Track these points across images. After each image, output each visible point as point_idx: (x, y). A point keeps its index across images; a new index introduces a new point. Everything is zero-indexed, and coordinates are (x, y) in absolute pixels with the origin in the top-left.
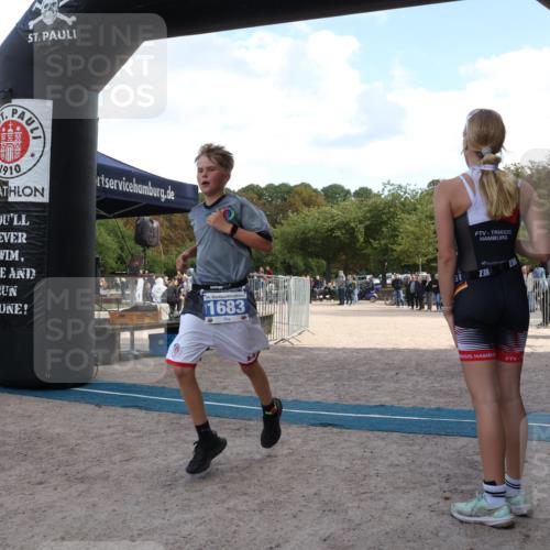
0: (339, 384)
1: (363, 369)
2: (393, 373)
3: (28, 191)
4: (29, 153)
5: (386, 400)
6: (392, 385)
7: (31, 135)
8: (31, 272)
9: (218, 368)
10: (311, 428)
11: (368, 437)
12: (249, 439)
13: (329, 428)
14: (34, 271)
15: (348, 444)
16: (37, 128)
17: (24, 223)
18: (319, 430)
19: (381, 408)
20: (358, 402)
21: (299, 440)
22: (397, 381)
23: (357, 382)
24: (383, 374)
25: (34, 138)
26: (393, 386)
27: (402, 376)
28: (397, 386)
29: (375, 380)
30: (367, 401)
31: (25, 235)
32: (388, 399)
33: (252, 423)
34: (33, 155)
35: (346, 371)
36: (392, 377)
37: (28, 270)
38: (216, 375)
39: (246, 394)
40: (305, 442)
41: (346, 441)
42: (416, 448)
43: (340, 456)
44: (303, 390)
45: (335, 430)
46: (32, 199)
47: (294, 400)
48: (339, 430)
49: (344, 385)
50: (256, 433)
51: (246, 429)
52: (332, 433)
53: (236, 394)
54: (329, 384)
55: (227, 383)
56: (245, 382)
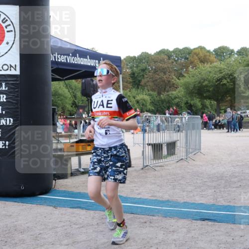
0: (217, 191)
1: (236, 180)
3: (6, 67)
4: (5, 42)
7: (6, 30)
8: (10, 120)
9: (136, 180)
10: (194, 221)
11: (232, 229)
12: (152, 229)
13: (207, 221)
14: (12, 120)
15: (218, 233)
16: (9, 25)
17: (4, 89)
18: (199, 222)
20: (229, 204)
21: (185, 230)
23: (230, 189)
25: (8, 32)
30: (235, 203)
31: (5, 97)
33: (154, 217)
34: (7, 43)
35: (223, 182)
37: (8, 119)
38: (134, 185)
39: (152, 198)
40: (189, 231)
41: (216, 231)
43: (211, 241)
44: (192, 195)
45: (210, 223)
46: (8, 72)
47: (185, 202)
48: (213, 223)
49: (220, 191)
50: (157, 225)
51: (150, 222)
52: (208, 225)
53: (146, 198)
54: (210, 191)
55: (141, 191)
56: (153, 189)
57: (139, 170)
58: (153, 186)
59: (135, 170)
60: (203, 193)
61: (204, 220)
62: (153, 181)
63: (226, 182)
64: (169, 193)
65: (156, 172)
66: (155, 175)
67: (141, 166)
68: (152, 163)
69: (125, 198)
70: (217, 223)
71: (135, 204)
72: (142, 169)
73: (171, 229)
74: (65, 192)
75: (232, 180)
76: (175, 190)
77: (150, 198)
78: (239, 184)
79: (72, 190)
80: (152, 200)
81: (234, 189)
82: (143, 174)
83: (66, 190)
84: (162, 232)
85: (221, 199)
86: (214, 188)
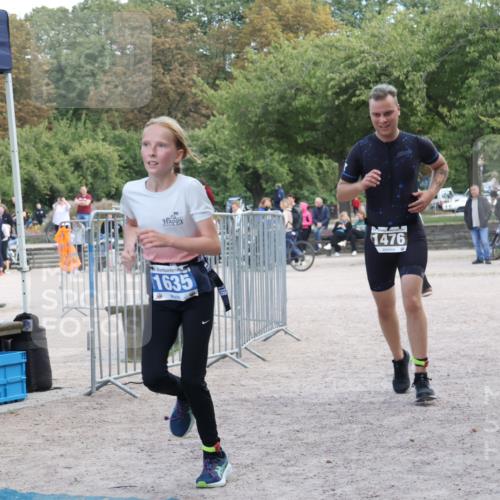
0: (338, 460)
1: (397, 421)
2: (465, 429)
6: (458, 459)
9: (65, 433)
22: (471, 450)
23: (378, 452)
24: (440, 431)
26: (459, 461)
28: (470, 460)
35: (357, 429)
36: (461, 440)
38: (58, 451)
39: (120, 494)
44: (252, 476)
49: (347, 462)
53: (98, 494)
54: (315, 461)
55: (82, 469)
56: (123, 463)
58: (124, 451)
59: (66, 401)
60: (291, 470)
62: (124, 435)
63: (365, 430)
64: (177, 471)
65: (134, 406)
66: (133, 412)
67: (86, 385)
68: (123, 373)
69: (23, 496)
72: (89, 394)
75: (385, 422)
77: (111, 494)
78: (409, 434)
81: (394, 453)
82: (92, 413)
85: (348, 489)
86: (328, 451)
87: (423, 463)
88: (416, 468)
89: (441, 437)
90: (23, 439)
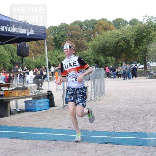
1: (129, 113)
2: (144, 115)
5: (138, 129)
9: (58, 116)
10: (100, 144)
11: (127, 149)
12: (69, 151)
13: (109, 144)
15: (117, 152)
18: (104, 145)
19: (135, 134)
21: (93, 151)
22: (145, 120)
26: (143, 122)
27: (149, 116)
28: (145, 122)
29: (135, 119)
30: (129, 130)
32: (139, 129)
33: (71, 143)
35: (120, 115)
36: (143, 117)
38: (56, 120)
39: (70, 129)
40: (96, 152)
41: (115, 151)
42: (150, 154)
44: (98, 125)
45: (111, 145)
47: (93, 131)
48: (113, 145)
49: (119, 122)
50: (73, 148)
51: (68, 146)
52: (109, 147)
53: (66, 129)
54: (111, 122)
55: (61, 124)
57: (61, 109)
59: (58, 109)
60: (106, 124)
61: (107, 143)
63: (122, 115)
64: (82, 124)
67: (62, 106)
69: (50, 129)
70: (116, 145)
71: (57, 134)
72: (63, 108)
73: (84, 151)
74: (5, 127)
75: (126, 114)
76: (86, 122)
77: (68, 129)
78: (132, 116)
79: (11, 125)
80: (70, 130)
81: (128, 120)
82: (63, 112)
83: (6, 125)
84: (77, 153)
85: (119, 128)
86: (114, 120)
87: (135, 122)
88: (133, 123)
89: (139, 117)
90: (49, 117)
